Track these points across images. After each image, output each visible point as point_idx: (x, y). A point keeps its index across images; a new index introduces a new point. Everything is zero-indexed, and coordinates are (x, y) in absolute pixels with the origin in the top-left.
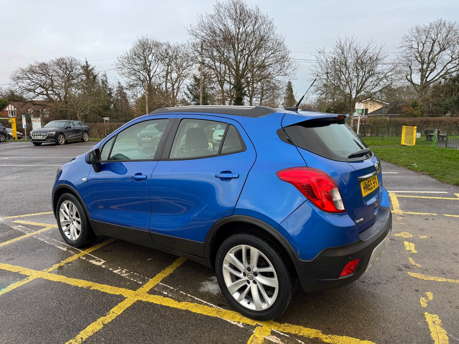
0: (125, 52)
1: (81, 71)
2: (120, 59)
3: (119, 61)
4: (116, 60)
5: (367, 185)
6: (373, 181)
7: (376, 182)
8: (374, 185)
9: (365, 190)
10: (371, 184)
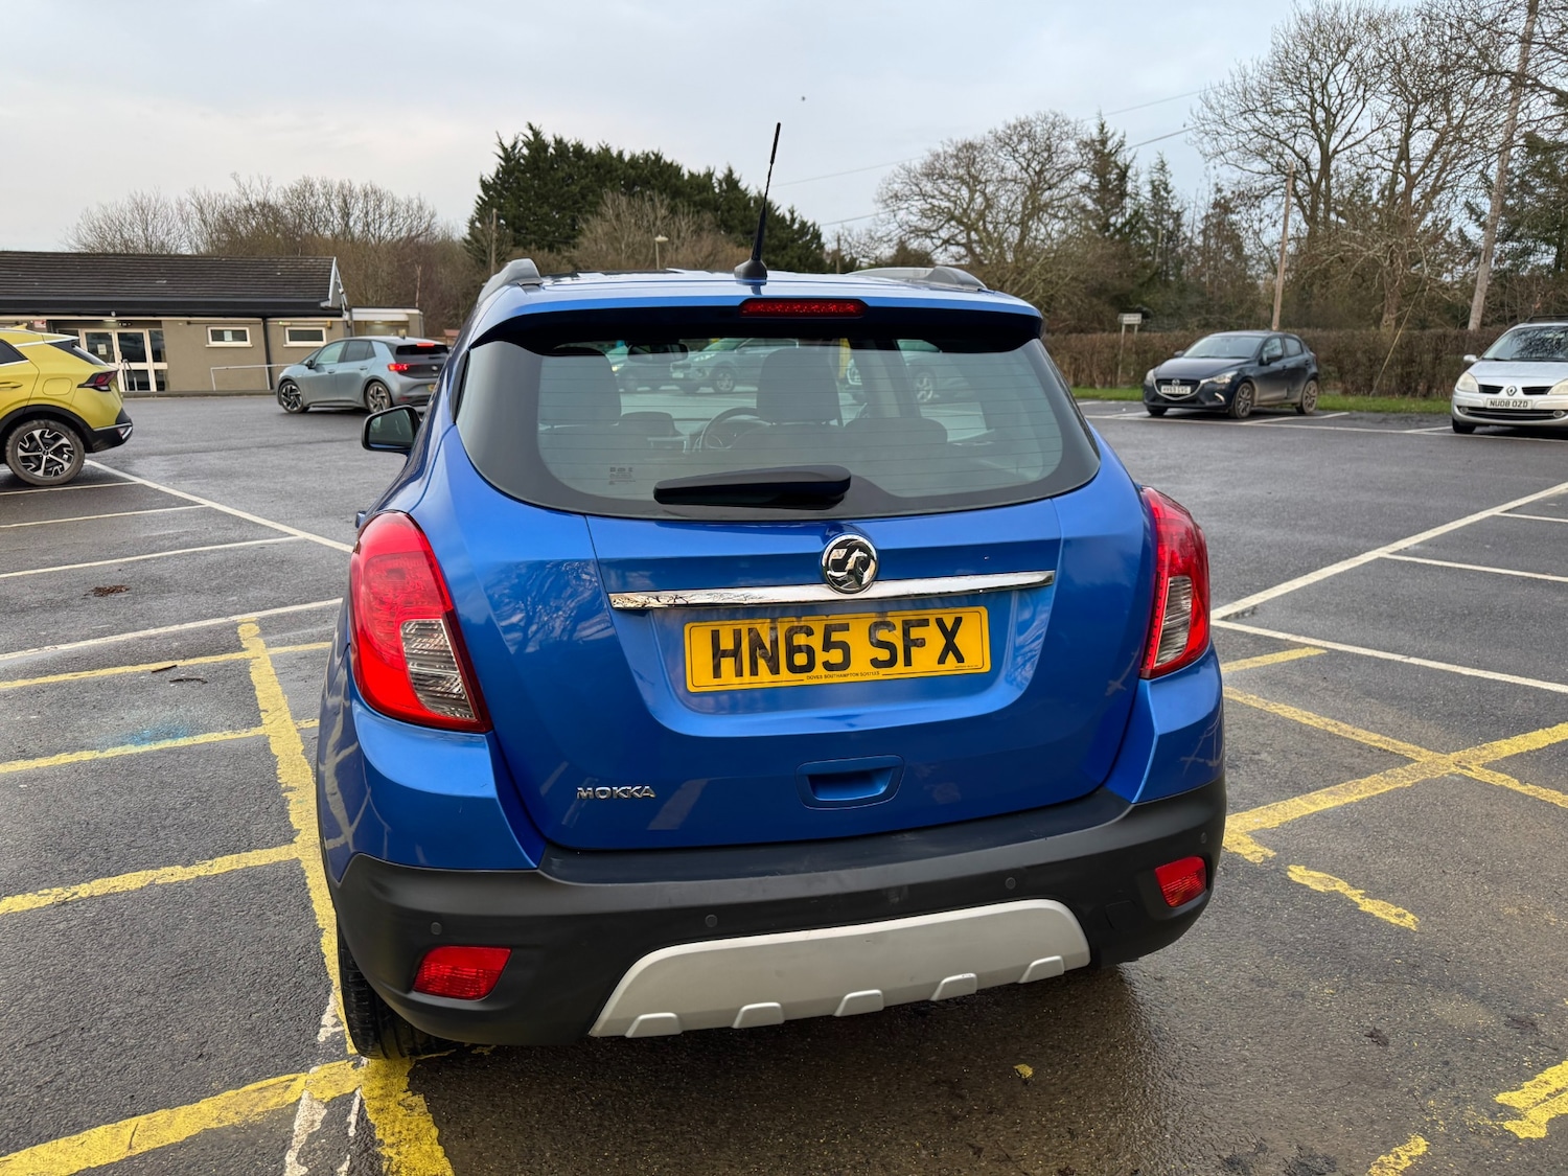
0: (1235, 68)
1: (1075, 158)
2: (1214, 102)
3: (1205, 109)
4: (1198, 104)
5: (775, 643)
6: (883, 635)
7: (950, 647)
8: (884, 655)
9: (727, 664)
10: (828, 645)
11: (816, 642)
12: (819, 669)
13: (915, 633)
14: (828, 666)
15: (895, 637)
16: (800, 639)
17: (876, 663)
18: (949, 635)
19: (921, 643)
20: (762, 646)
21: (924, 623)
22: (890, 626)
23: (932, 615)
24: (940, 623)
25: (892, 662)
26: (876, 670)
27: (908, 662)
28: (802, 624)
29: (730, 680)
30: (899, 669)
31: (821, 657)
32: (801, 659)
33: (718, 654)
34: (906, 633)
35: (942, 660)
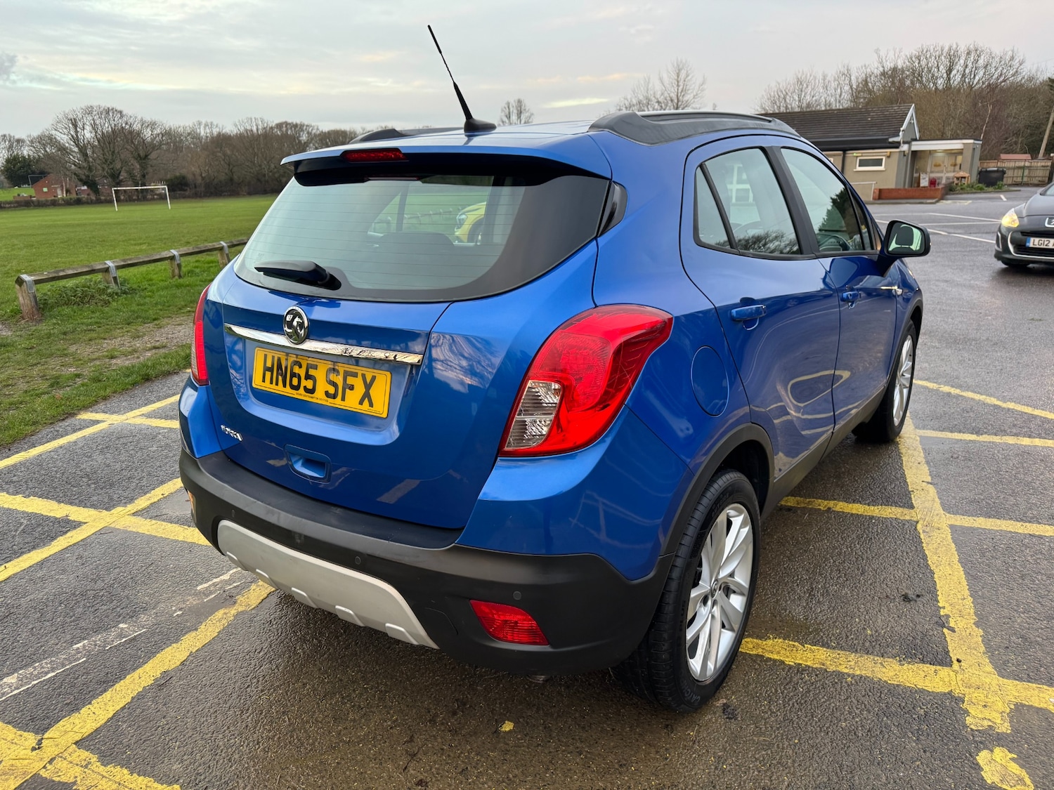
5: (286, 368)
6: (333, 377)
7: (367, 395)
8: (332, 390)
9: (268, 374)
10: (308, 377)
11: (302, 372)
12: (302, 390)
13: (350, 380)
14: (306, 390)
15: (339, 380)
16: (296, 369)
17: (327, 394)
18: (368, 386)
19: (352, 388)
20: (282, 370)
21: (355, 375)
22: (337, 372)
23: (360, 370)
24: (364, 376)
25: (334, 396)
26: (327, 398)
27: (343, 399)
28: (298, 360)
29: (267, 387)
30: (337, 403)
31: (304, 383)
32: (295, 381)
33: (266, 369)
34: (345, 380)
35: (361, 403)
